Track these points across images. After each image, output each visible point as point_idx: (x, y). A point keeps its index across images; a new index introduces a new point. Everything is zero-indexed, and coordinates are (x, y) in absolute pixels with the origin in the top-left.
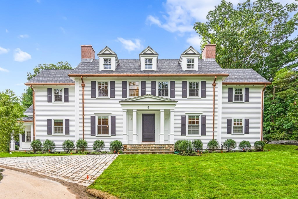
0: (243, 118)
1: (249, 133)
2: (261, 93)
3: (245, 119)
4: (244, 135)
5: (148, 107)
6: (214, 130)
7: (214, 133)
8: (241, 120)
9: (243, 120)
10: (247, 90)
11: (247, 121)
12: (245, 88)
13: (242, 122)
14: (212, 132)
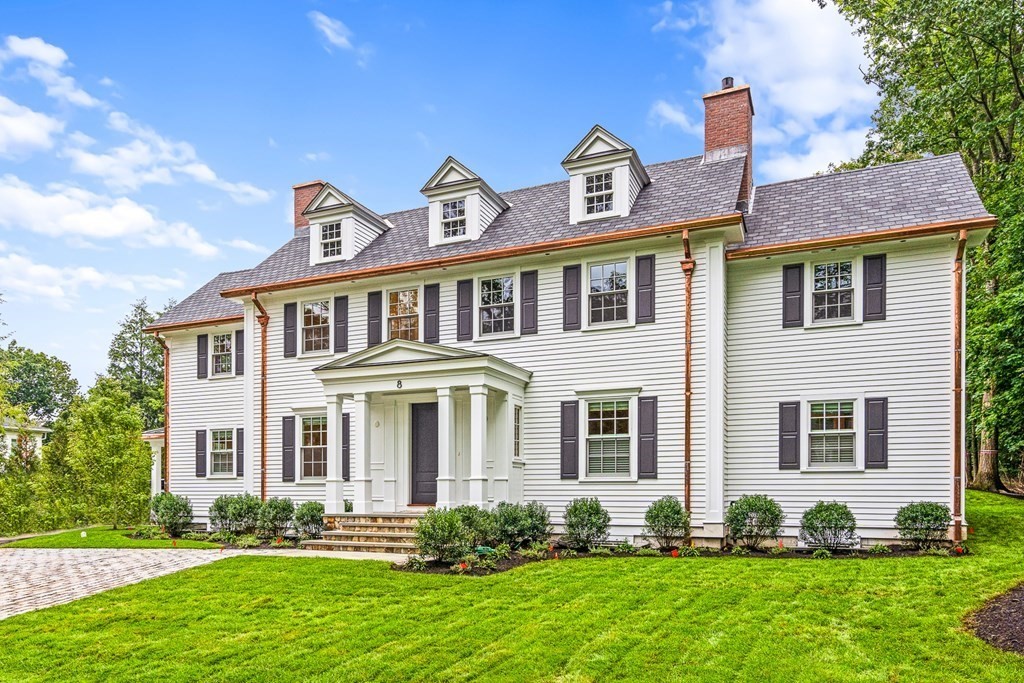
0: (859, 396)
1: (890, 464)
2: (950, 272)
3: (867, 401)
4: (863, 472)
5: (399, 383)
6: (688, 457)
7: (688, 468)
8: (849, 404)
9: (855, 403)
10: (876, 266)
11: (878, 410)
12: (866, 258)
13: (851, 413)
14: (683, 465)
